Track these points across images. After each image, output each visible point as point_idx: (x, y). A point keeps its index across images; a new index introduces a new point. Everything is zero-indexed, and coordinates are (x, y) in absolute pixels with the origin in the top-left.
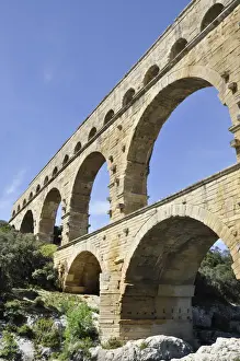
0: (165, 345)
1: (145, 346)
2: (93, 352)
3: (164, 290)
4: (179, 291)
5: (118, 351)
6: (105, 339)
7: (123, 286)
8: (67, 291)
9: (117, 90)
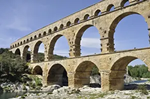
0: (56, 87)
1: (52, 87)
2: (42, 88)
3: (56, 76)
4: (59, 76)
5: (47, 88)
6: (44, 86)
7: (48, 75)
8: (33, 74)
9: (47, 27)
